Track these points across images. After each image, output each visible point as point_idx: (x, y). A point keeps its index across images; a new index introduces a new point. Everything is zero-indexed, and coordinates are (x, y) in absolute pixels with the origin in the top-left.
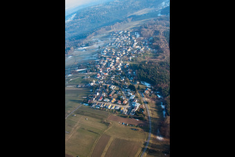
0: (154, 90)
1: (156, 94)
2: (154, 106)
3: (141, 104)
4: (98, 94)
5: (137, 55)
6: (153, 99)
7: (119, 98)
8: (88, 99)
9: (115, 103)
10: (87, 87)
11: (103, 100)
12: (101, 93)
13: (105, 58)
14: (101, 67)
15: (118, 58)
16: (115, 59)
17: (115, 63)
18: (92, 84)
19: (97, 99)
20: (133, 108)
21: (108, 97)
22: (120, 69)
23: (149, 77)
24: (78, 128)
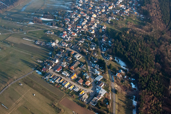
0: (129, 75)
1: (130, 82)
2: (124, 99)
3: (108, 91)
4: (57, 61)
5: (118, 17)
6: (125, 88)
7: (81, 75)
8: (43, 65)
9: (76, 80)
10: (47, 47)
11: (60, 73)
12: (61, 60)
13: (79, 11)
14: (70, 23)
15: (94, 16)
16: (91, 16)
17: (89, 21)
18: (54, 44)
19: (54, 68)
20: (96, 95)
21: (69, 70)
22: (93, 32)
23: (127, 54)
24: (20, 105)
